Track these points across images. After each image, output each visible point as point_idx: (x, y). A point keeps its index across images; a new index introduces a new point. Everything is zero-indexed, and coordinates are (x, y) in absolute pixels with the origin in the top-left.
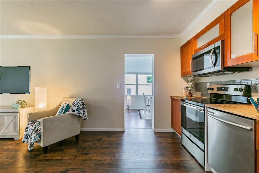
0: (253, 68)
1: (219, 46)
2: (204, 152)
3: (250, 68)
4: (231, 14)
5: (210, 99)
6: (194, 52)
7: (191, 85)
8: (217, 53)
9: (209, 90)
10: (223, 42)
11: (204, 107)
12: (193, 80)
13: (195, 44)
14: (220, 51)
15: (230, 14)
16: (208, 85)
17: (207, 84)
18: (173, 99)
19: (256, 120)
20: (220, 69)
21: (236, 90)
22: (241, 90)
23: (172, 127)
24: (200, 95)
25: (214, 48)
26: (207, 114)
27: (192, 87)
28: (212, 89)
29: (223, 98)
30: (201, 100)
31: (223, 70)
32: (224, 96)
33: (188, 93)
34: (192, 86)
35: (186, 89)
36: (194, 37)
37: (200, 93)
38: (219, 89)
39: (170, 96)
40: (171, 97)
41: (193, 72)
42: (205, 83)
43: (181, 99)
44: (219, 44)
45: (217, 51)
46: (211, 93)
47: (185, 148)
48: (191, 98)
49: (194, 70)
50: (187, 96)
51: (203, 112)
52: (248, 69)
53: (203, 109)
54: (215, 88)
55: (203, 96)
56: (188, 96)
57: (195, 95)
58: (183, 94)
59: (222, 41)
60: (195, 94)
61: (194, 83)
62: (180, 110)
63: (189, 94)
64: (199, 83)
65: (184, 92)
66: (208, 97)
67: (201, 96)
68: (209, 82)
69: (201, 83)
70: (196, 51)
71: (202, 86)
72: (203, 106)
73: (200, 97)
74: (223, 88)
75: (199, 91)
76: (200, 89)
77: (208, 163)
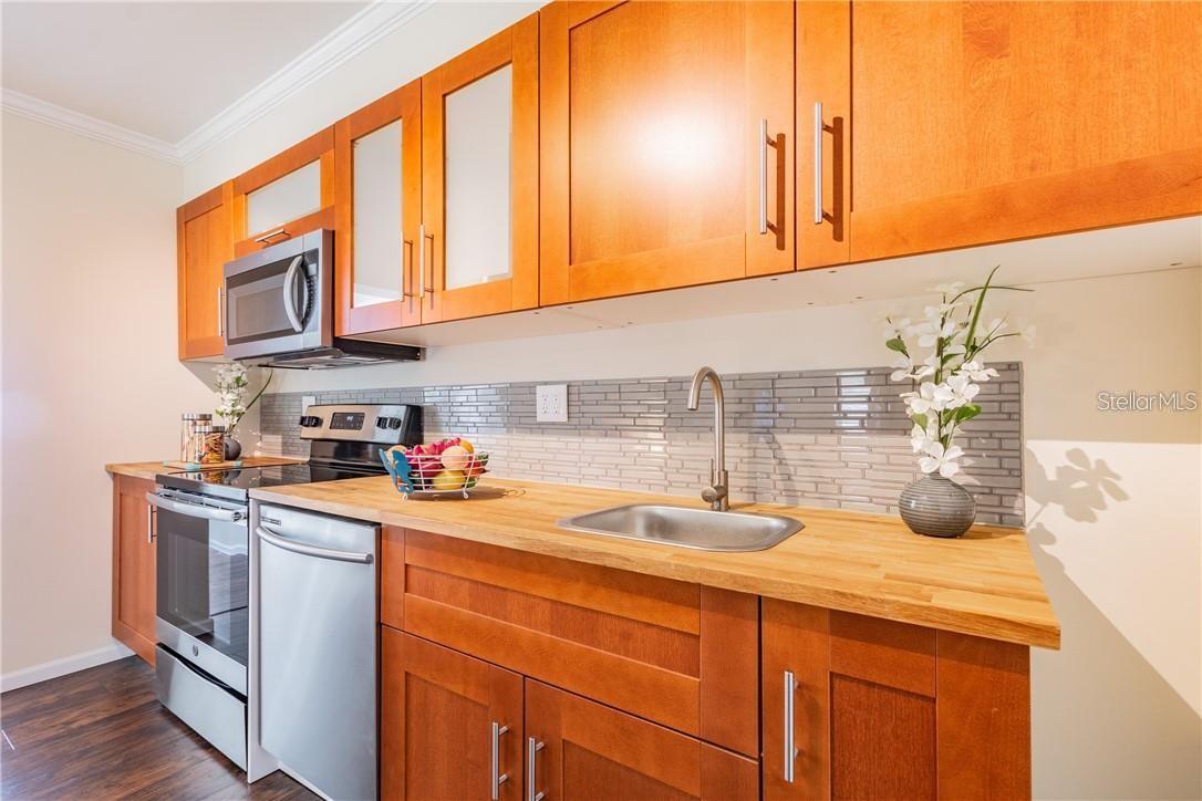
0: (429, 353)
1: (316, 251)
2: (244, 699)
3: (418, 349)
4: (353, 141)
5: (311, 463)
6: (236, 252)
7: (233, 406)
8: (312, 277)
9: (306, 426)
10: (331, 238)
11: (247, 503)
12: (244, 378)
13: (240, 214)
14: (318, 270)
15: (349, 140)
16: (306, 407)
17: (304, 398)
18: (123, 484)
19: (380, 524)
20: (320, 344)
21: (381, 422)
22: (395, 423)
23: (114, 634)
24: (280, 448)
25: (303, 255)
26: (259, 531)
27: (239, 415)
28: (317, 422)
29: (368, 453)
30: (284, 472)
31: (329, 344)
32: (370, 446)
33: (207, 445)
34: (239, 407)
35: (203, 422)
36: (233, 180)
37: (278, 439)
38: (339, 421)
39: (107, 466)
40: (109, 472)
41: (231, 342)
42: (298, 396)
43: (157, 476)
44: (314, 240)
45: (312, 268)
46: (315, 440)
47: (175, 717)
48: (222, 465)
49: (233, 336)
50: (201, 458)
51: (243, 523)
52: (412, 353)
53: (243, 510)
54: (326, 414)
55: (289, 453)
56: (209, 456)
57: (260, 449)
58: (183, 450)
59: (325, 232)
60: (259, 444)
61: (250, 396)
62: (155, 533)
63: (212, 446)
64: (274, 396)
65: (187, 439)
66: (304, 456)
67: (283, 453)
68: (310, 394)
69: (284, 395)
70: (243, 247)
71: (286, 411)
72: (244, 498)
73: (280, 456)
74: (350, 418)
75: (275, 432)
76: (279, 422)
77: (260, 743)
